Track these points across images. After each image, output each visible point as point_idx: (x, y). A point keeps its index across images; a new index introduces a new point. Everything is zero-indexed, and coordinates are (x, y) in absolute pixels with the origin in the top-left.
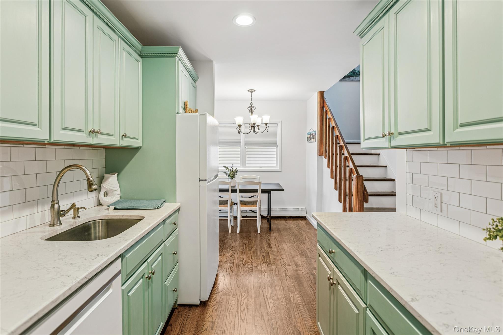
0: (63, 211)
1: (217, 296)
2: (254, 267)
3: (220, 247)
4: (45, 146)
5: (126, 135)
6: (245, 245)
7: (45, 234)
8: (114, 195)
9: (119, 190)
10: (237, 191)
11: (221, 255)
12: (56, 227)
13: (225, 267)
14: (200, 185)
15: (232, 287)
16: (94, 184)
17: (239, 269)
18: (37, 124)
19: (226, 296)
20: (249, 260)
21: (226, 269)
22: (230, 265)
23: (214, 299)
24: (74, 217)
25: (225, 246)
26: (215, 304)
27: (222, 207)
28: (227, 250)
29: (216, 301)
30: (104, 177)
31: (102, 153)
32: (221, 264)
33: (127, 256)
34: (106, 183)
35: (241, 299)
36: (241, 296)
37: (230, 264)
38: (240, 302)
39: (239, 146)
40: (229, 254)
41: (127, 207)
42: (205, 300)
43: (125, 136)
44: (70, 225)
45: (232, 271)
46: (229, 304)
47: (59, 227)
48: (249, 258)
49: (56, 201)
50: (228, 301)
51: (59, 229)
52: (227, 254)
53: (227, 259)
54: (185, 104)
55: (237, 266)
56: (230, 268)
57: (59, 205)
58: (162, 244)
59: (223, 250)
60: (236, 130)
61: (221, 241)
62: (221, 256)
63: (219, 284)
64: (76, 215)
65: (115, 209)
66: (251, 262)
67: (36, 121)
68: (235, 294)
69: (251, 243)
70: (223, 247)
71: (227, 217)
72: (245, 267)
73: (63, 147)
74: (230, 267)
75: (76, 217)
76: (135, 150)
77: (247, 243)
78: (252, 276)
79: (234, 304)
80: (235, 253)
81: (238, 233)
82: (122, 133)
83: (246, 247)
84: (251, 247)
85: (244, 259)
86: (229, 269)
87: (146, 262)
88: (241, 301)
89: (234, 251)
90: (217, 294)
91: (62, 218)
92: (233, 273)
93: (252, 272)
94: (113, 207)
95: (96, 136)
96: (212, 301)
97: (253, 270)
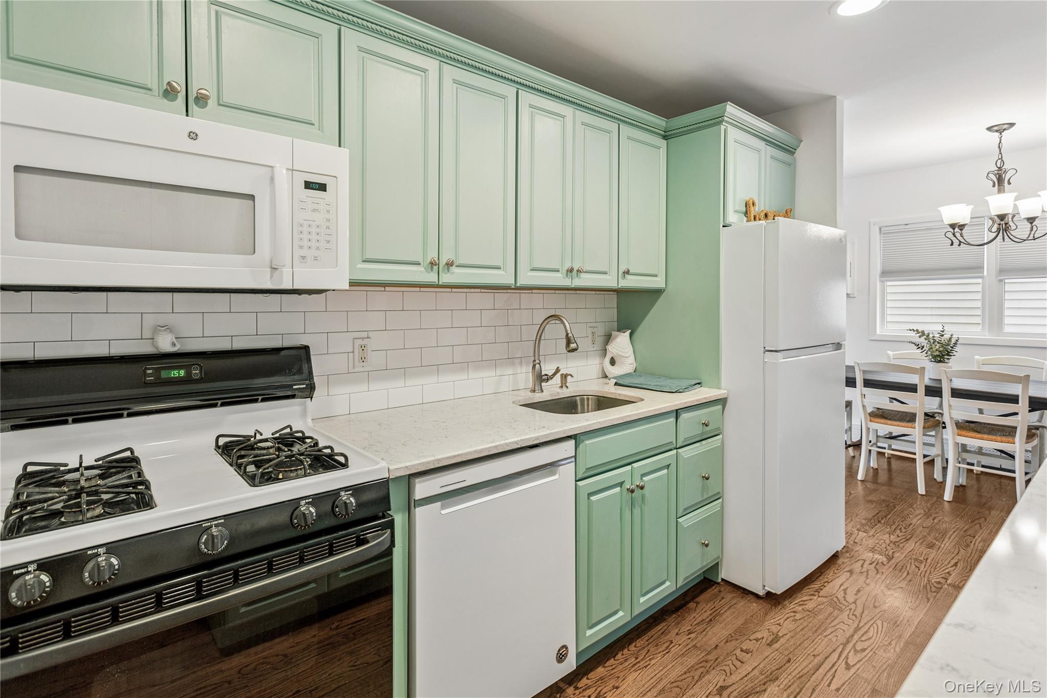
0: (546, 375)
1: (811, 600)
2: (948, 585)
3: (875, 516)
4: (531, 291)
5: (629, 271)
6: (951, 532)
7: (519, 399)
8: (624, 364)
9: (632, 357)
10: (942, 391)
11: (865, 532)
12: (536, 394)
13: (863, 558)
14: (766, 360)
15: (856, 600)
16: (572, 342)
17: (901, 574)
18: (502, 267)
19: (834, 608)
20: (943, 565)
21: (863, 561)
22: (880, 559)
23: (802, 601)
24: (562, 387)
25: (889, 517)
26: (798, 611)
27: (905, 427)
28: (888, 527)
29: (803, 607)
30: (611, 335)
31: (613, 299)
32: (856, 549)
33: (587, 442)
34: (612, 344)
35: (869, 629)
36: (872, 625)
37: (881, 557)
38: (862, 633)
39: (979, 277)
40: (890, 536)
41: (633, 384)
42: (774, 592)
43: (627, 272)
44: (551, 395)
45: (878, 572)
46: (832, 624)
47: (540, 394)
48: (946, 563)
49: (537, 361)
50: (832, 619)
51: (538, 397)
52: (885, 534)
53: (878, 543)
54: (746, 204)
55: (899, 567)
56: (874, 564)
57: (540, 365)
58: (671, 450)
59: (878, 525)
60: (944, 238)
61: (884, 505)
62: (866, 534)
63: (829, 583)
64: (564, 384)
65: (616, 384)
66: (948, 573)
67: (500, 264)
68: (858, 613)
69: (977, 532)
70: (882, 519)
71: (915, 454)
72: (922, 575)
73: (553, 292)
74: (876, 561)
75: (564, 387)
76: (656, 293)
77: (964, 529)
78: (931, 601)
79: (845, 629)
80: (907, 540)
81: (948, 502)
82: (623, 268)
83: (952, 537)
84: (971, 542)
85: (929, 561)
86: (871, 564)
87: (630, 466)
88: (866, 632)
89: (910, 536)
90: (812, 597)
91: (543, 384)
92: (879, 576)
93: (934, 592)
94: (615, 381)
95: (577, 276)
96: (796, 604)
97: (942, 591)
